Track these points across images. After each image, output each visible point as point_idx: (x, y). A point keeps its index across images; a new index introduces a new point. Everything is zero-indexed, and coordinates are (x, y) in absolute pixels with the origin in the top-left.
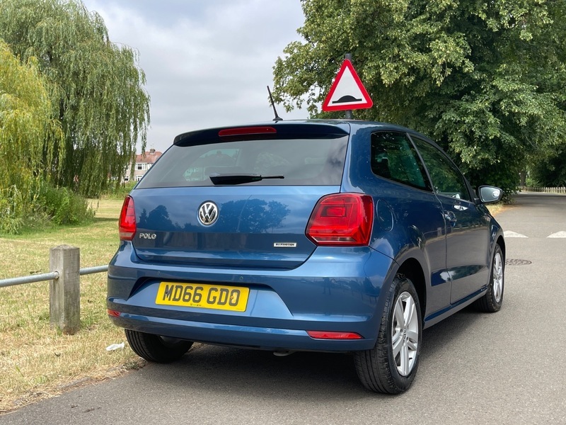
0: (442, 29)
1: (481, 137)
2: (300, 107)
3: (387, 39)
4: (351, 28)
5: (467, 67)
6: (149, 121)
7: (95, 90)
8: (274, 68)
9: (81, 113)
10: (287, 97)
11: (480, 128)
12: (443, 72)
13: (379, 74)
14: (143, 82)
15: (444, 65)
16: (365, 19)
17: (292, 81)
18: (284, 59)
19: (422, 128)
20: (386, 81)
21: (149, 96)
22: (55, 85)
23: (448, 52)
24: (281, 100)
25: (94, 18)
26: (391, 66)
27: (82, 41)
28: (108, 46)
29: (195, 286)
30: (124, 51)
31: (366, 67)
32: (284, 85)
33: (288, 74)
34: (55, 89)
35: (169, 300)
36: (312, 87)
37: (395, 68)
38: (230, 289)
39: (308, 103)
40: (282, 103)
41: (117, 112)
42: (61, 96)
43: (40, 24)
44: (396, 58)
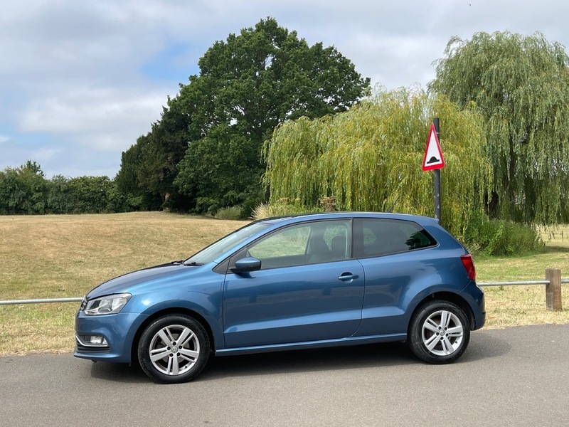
9: (531, 145)
42: (510, 131)
43: (491, 67)
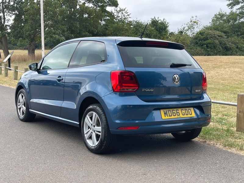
29: (175, 109)
35: (168, 116)
38: (187, 109)
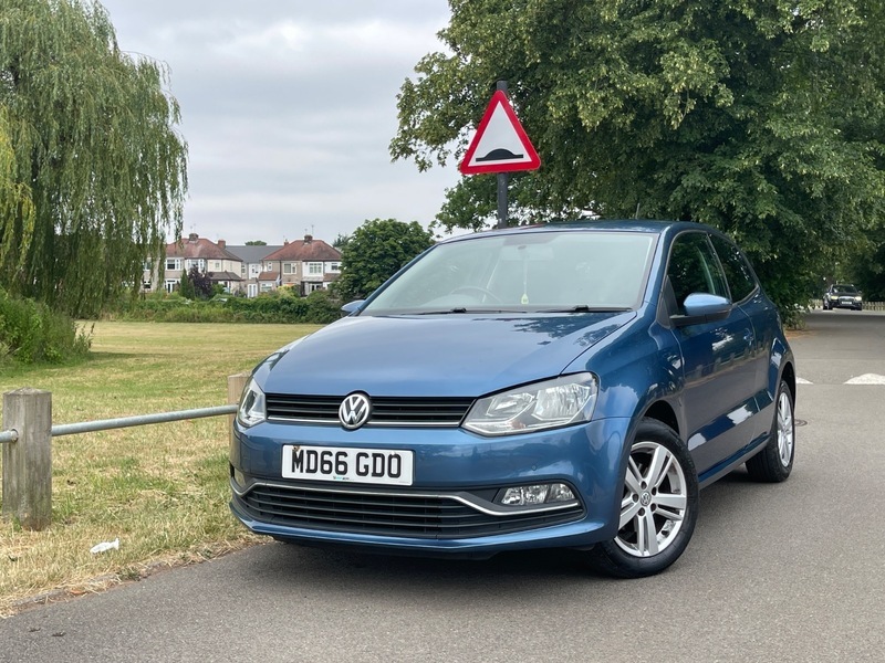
0: (681, 33)
1: (745, 215)
2: (443, 164)
3: (588, 50)
4: (527, 31)
5: (722, 97)
6: (185, 186)
7: (93, 133)
8: (398, 96)
9: (68, 171)
10: (421, 147)
11: (743, 199)
12: (682, 106)
13: (575, 108)
14: (176, 120)
15: (683, 94)
16: (551, 17)
17: (429, 119)
18: (416, 82)
19: (648, 200)
20: (586, 122)
21: (186, 143)
22: (24, 124)
23: (689, 71)
24: (411, 151)
25: (92, 10)
26: (595, 96)
27: (71, 48)
28: (116, 58)
30: (144, 66)
31: (552, 97)
32: (417, 127)
33: (423, 107)
34: (24, 131)
36: (463, 130)
37: (603, 100)
39: (457, 158)
40: (413, 156)
41: (132, 171)
42: (33, 142)
44: (604, 83)
